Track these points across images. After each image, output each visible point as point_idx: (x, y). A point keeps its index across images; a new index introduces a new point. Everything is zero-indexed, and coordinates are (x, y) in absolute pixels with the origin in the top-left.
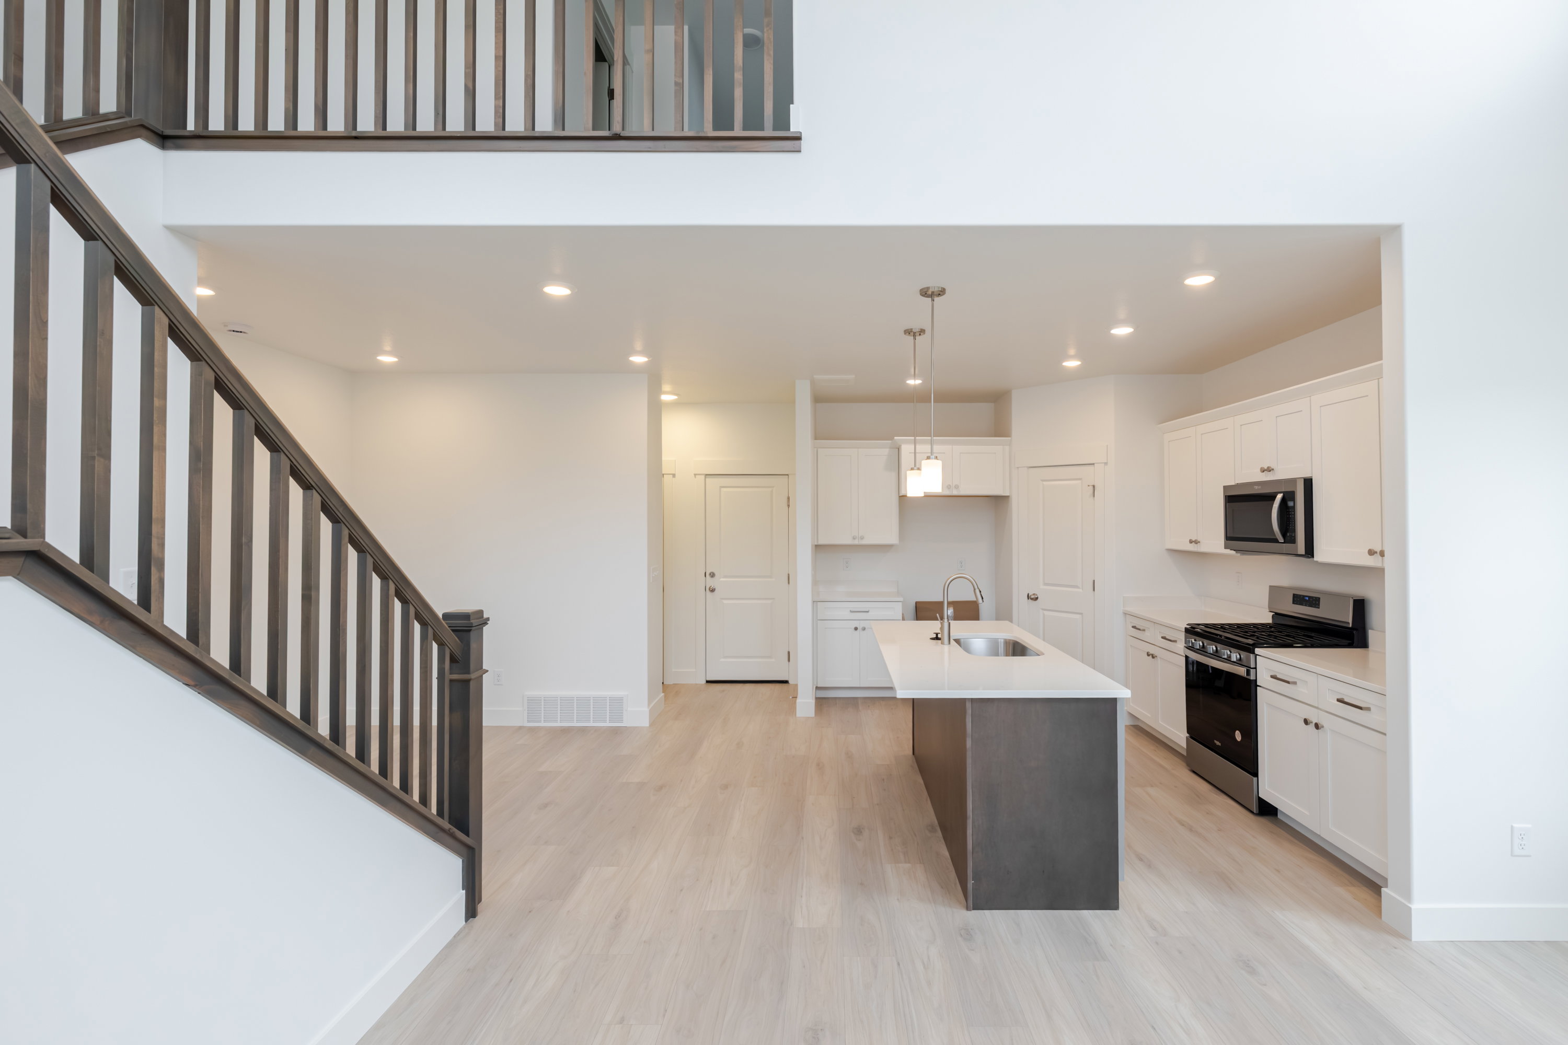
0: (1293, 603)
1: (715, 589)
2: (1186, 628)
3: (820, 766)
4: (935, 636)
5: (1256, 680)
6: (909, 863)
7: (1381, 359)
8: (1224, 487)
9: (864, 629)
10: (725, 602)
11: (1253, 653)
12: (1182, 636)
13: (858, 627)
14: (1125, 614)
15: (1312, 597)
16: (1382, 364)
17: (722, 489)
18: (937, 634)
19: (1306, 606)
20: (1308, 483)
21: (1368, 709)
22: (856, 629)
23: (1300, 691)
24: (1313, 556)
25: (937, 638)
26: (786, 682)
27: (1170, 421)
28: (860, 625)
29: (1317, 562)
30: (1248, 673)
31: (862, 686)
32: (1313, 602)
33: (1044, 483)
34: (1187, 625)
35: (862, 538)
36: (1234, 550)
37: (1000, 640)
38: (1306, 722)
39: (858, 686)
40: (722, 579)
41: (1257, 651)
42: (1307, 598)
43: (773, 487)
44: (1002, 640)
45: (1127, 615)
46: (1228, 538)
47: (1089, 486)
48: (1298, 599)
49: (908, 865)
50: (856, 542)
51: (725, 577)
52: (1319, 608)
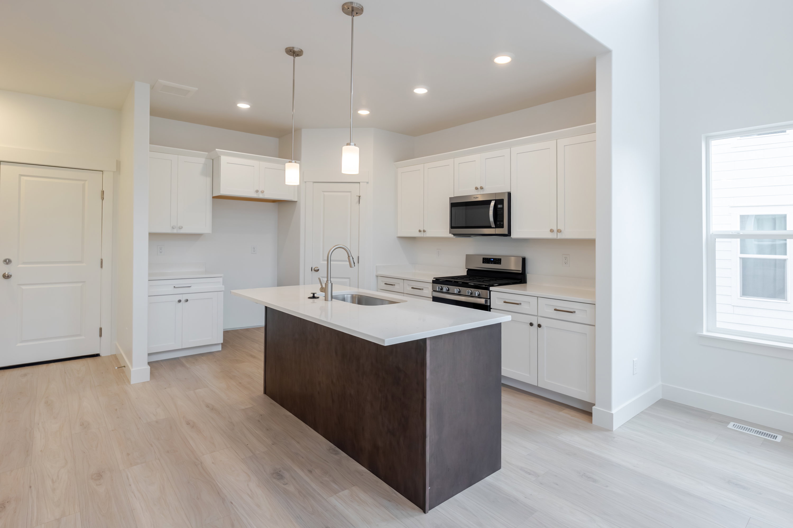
0: (483, 263)
1: (11, 276)
2: (433, 281)
3: (191, 425)
4: (312, 295)
5: (490, 305)
6: (346, 489)
7: (595, 122)
8: (450, 198)
9: (187, 301)
10: (24, 287)
11: (489, 290)
12: (430, 286)
13: (182, 301)
14: (377, 276)
15: (496, 259)
16: (595, 125)
17: (22, 177)
18: (314, 294)
19: (492, 264)
20: (509, 194)
21: (574, 312)
22: (180, 301)
23: (524, 308)
24: (510, 235)
25: (314, 297)
26: (97, 355)
27: (401, 161)
28: (183, 298)
29: (512, 238)
30: (486, 301)
31: (183, 348)
32: (498, 261)
33: (325, 193)
34: (433, 278)
35: (181, 228)
36: (453, 234)
37: (346, 296)
38: (531, 324)
39: (181, 348)
40: (20, 266)
41: (491, 288)
42: (492, 260)
43: (86, 180)
44: (350, 296)
45: (379, 277)
46: (452, 227)
47: (357, 196)
48: (486, 260)
49: (346, 492)
50: (175, 231)
51: (24, 263)
52: (501, 264)
